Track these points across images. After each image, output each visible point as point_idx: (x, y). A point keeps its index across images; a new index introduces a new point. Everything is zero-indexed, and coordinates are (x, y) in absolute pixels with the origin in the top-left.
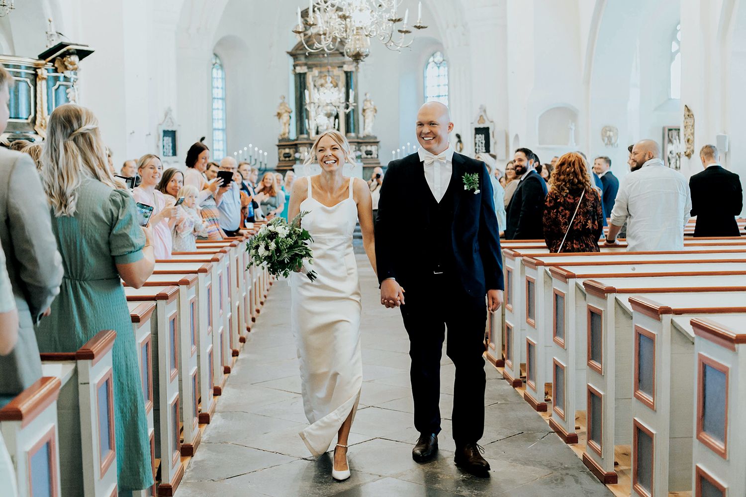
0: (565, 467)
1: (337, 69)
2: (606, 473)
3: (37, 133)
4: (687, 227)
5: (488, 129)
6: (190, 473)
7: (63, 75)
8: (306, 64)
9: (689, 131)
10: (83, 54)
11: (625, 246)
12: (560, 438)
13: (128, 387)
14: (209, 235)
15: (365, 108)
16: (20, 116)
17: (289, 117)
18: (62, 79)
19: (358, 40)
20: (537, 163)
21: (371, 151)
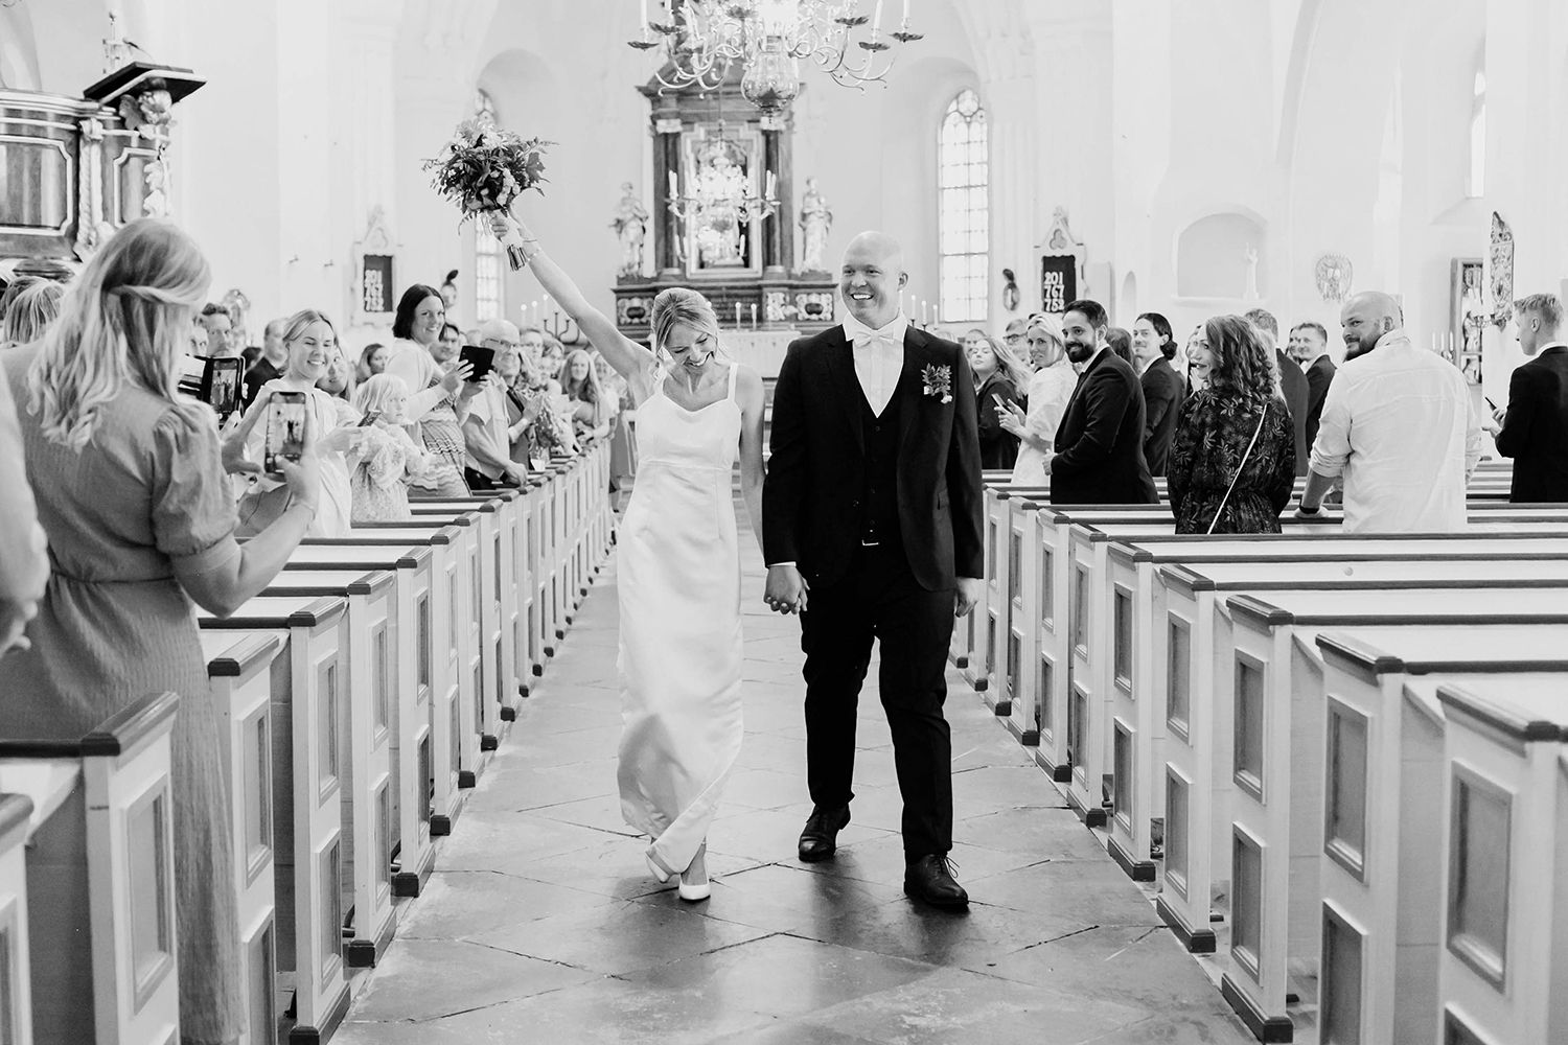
0: (1182, 1004)
1: (746, 124)
2: (1267, 1018)
3: (78, 260)
4: (1475, 480)
5: (1072, 258)
6: (364, 1005)
7: (137, 133)
8: (678, 115)
9: (1501, 271)
10: (180, 89)
11: (1339, 521)
12: (1178, 941)
13: (193, 814)
14: (439, 485)
15: (807, 211)
16: (43, 223)
17: (641, 230)
18: (135, 142)
19: (772, 63)
20: (1166, 337)
21: (818, 305)
